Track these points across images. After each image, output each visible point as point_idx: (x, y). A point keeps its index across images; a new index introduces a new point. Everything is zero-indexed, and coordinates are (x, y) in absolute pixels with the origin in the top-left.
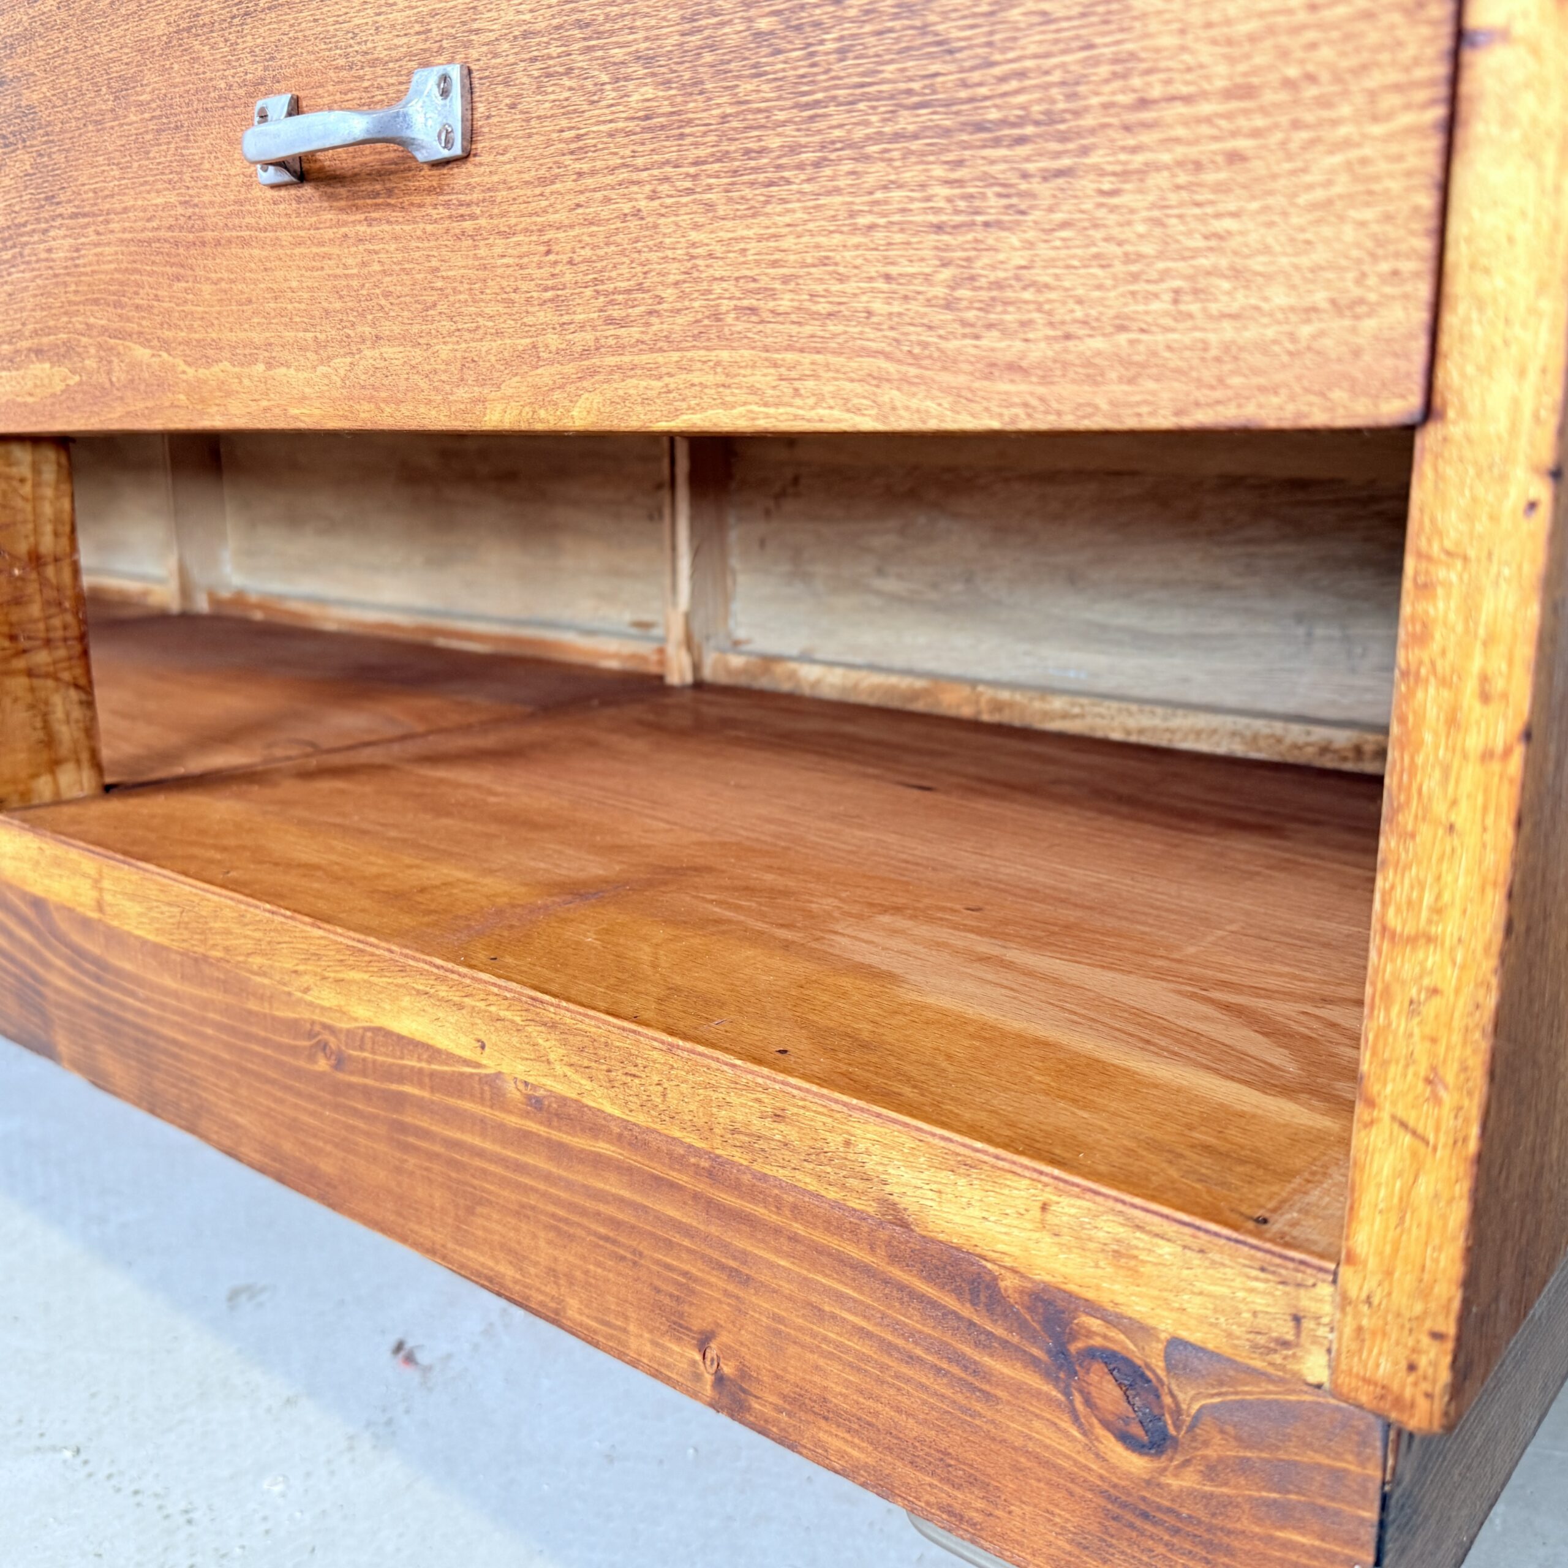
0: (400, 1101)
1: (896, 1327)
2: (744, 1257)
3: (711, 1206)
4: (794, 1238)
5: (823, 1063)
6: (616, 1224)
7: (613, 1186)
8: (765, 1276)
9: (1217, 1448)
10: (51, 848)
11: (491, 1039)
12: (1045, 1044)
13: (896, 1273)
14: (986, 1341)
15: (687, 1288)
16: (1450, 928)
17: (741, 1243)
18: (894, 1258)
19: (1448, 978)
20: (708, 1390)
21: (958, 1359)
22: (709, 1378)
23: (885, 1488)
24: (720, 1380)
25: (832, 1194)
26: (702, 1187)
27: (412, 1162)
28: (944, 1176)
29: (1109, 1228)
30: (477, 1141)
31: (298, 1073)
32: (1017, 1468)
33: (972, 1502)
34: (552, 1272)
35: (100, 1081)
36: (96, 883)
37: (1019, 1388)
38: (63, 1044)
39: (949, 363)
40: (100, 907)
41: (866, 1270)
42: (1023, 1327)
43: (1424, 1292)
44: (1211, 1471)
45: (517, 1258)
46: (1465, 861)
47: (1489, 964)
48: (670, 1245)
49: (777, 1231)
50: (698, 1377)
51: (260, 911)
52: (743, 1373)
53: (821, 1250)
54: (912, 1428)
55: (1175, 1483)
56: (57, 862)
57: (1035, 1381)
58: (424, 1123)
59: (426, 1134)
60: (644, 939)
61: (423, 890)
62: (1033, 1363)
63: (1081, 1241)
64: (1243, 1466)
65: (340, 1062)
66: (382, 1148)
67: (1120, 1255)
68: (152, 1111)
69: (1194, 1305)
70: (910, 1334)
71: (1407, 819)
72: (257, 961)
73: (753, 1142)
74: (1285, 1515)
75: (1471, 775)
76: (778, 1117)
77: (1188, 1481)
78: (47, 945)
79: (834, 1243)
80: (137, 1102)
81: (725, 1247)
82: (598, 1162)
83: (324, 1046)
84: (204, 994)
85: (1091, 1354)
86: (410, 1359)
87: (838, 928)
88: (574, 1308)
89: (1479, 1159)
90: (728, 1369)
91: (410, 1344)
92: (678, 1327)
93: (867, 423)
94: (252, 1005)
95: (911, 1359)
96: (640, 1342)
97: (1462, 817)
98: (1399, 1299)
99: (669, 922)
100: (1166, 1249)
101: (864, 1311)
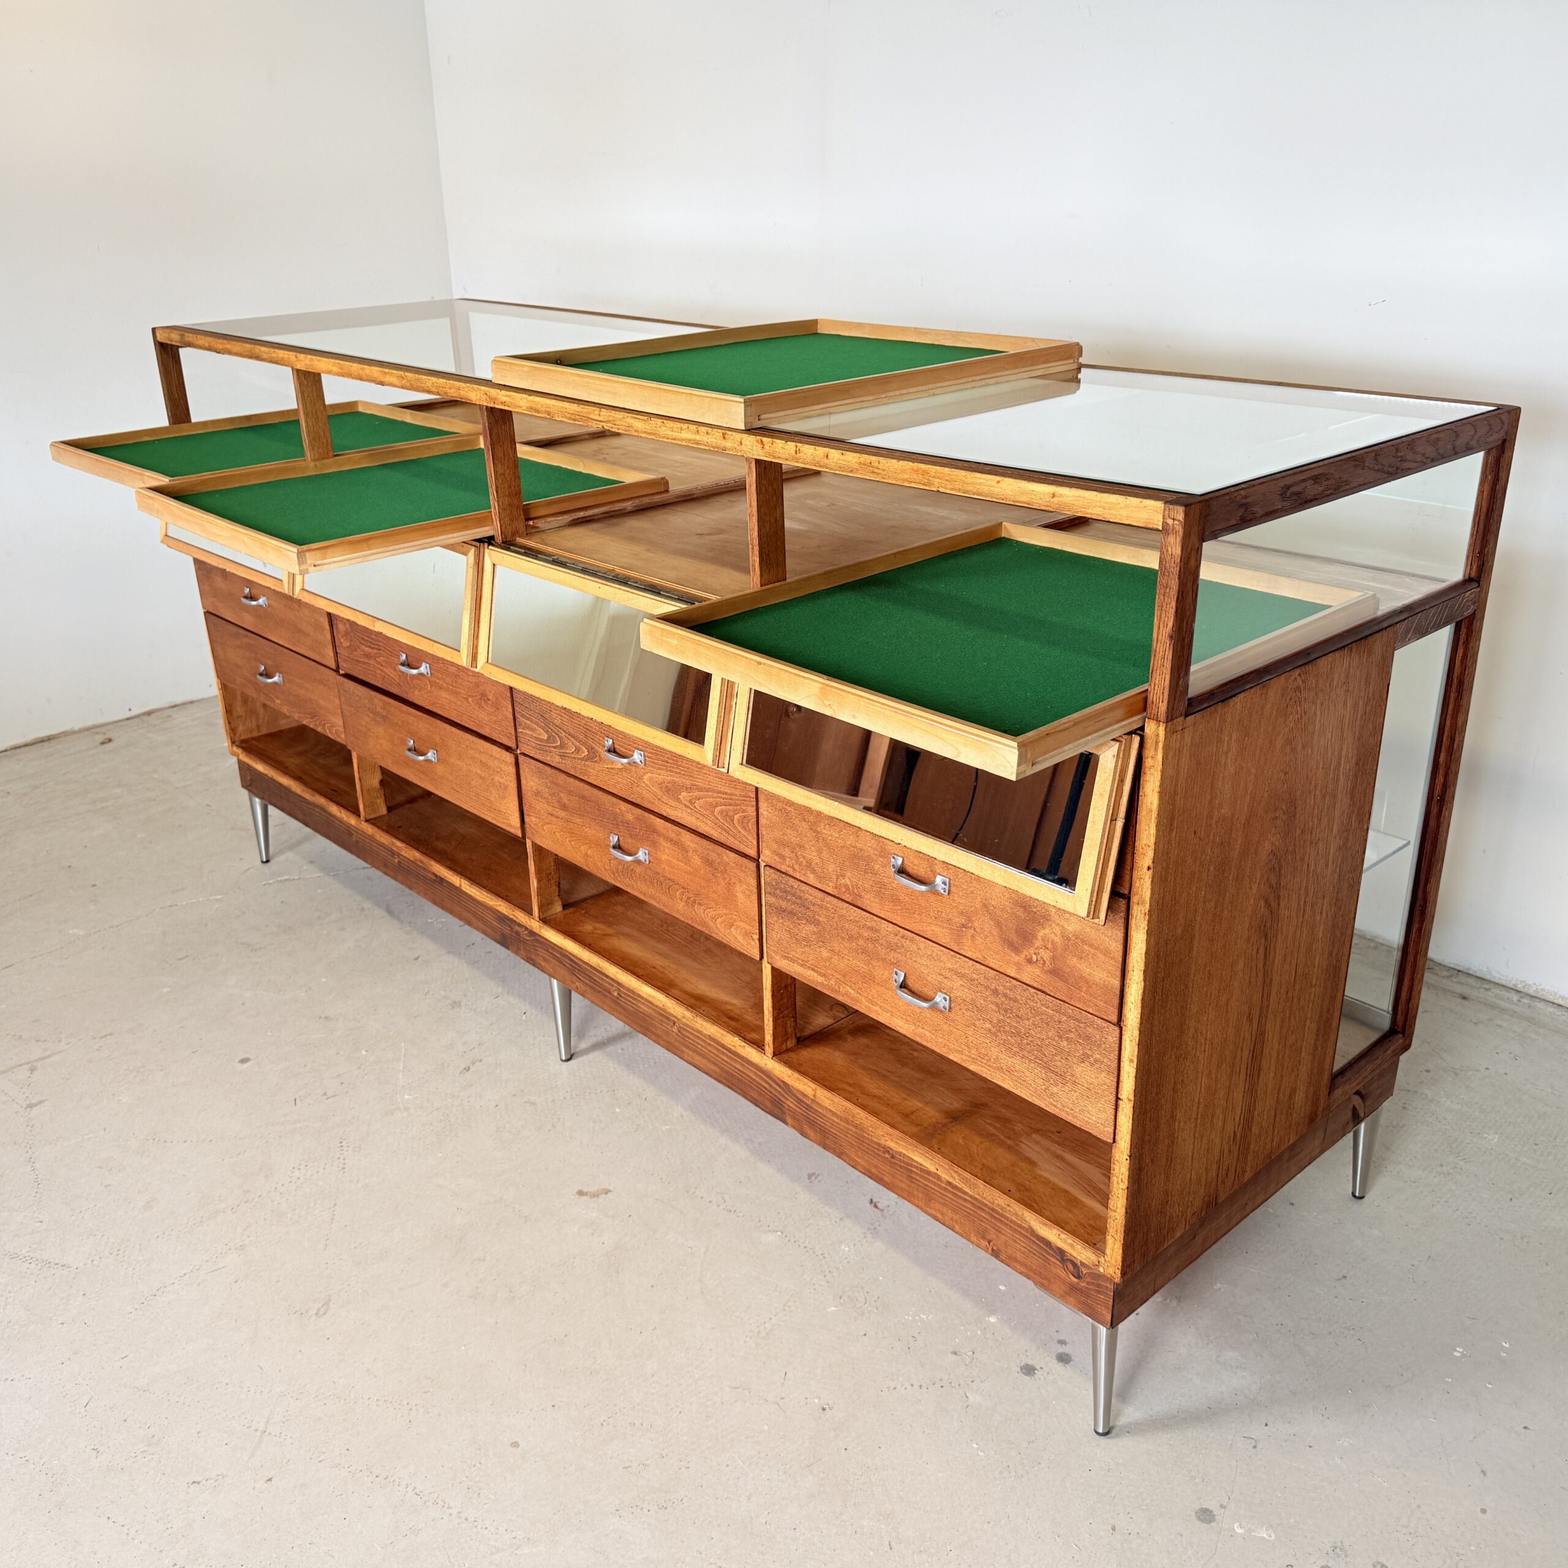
0: (911, 1171)
1: (1032, 1248)
2: (999, 1227)
3: (992, 1215)
4: (1011, 1227)
5: (1018, 1195)
6: (969, 1214)
7: (968, 1205)
8: (1004, 1232)
9: (1089, 1280)
10: (796, 1075)
11: (940, 1169)
12: (1066, 1191)
13: (1032, 1238)
14: (1049, 1254)
15: (986, 1230)
16: (1118, 1211)
17: (998, 1224)
18: (1031, 1235)
19: (1118, 1217)
20: (990, 1251)
21: (1044, 1256)
22: (990, 1249)
23: (1029, 1278)
24: (993, 1250)
25: (1019, 1222)
26: (990, 1211)
27: (913, 1185)
28: (1041, 1225)
29: (1070, 1241)
30: (933, 1186)
31: (879, 1155)
32: (1054, 1278)
33: (1046, 1283)
34: (952, 1219)
35: (803, 1134)
36: (815, 1090)
37: (1055, 1263)
38: (789, 1120)
39: (1045, 1100)
40: (814, 1096)
41: (1026, 1237)
42: (1056, 1253)
43: (1116, 1262)
44: (1088, 1283)
45: (942, 1214)
46: (1120, 1202)
47: (1123, 1217)
48: (982, 1221)
49: (1007, 1224)
50: (988, 1249)
51: (874, 1119)
52: (998, 1249)
53: (1016, 1230)
54: (1034, 1267)
55: (1082, 1284)
56: (799, 1080)
57: (1058, 1263)
58: (918, 1178)
59: (920, 1182)
60: (974, 1142)
61: (912, 1113)
62: (1057, 1259)
63: (1065, 1242)
64: (1093, 1283)
65: (893, 1157)
66: (905, 1180)
67: (1072, 1246)
68: (824, 1148)
69: (1083, 1256)
70: (1034, 1249)
71: (1113, 1193)
72: (871, 1129)
73: (1003, 1208)
74: (1099, 1292)
75: (1120, 1191)
76: (1008, 1206)
77: (1084, 1284)
78: (787, 1094)
79: (1019, 1229)
80: (819, 1144)
81: (995, 1225)
82: (965, 1200)
83: (888, 1152)
84: (848, 1126)
85: (1068, 1260)
86: (876, 1206)
87: (1022, 1140)
88: (957, 1228)
89: (1123, 1244)
90: (995, 1248)
91: (874, 1201)
92: (984, 1238)
93: (1030, 1100)
94: (865, 1135)
95: (1034, 1254)
96: (973, 1238)
97: (1119, 1196)
98: (1113, 1262)
99: (981, 1135)
100: (1079, 1247)
101: (1025, 1243)
